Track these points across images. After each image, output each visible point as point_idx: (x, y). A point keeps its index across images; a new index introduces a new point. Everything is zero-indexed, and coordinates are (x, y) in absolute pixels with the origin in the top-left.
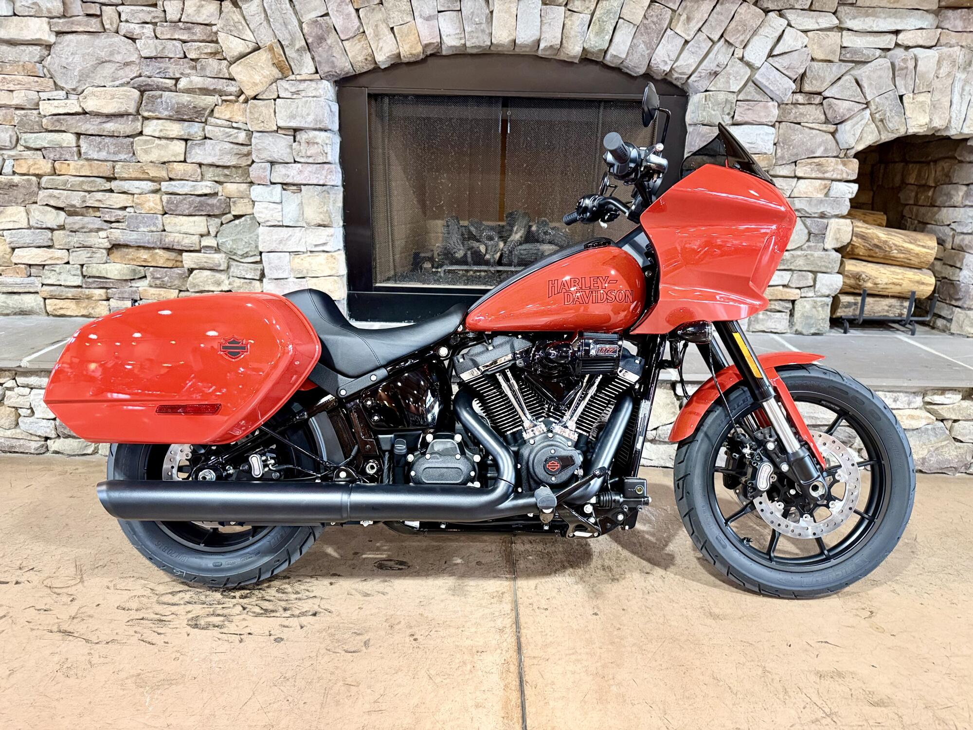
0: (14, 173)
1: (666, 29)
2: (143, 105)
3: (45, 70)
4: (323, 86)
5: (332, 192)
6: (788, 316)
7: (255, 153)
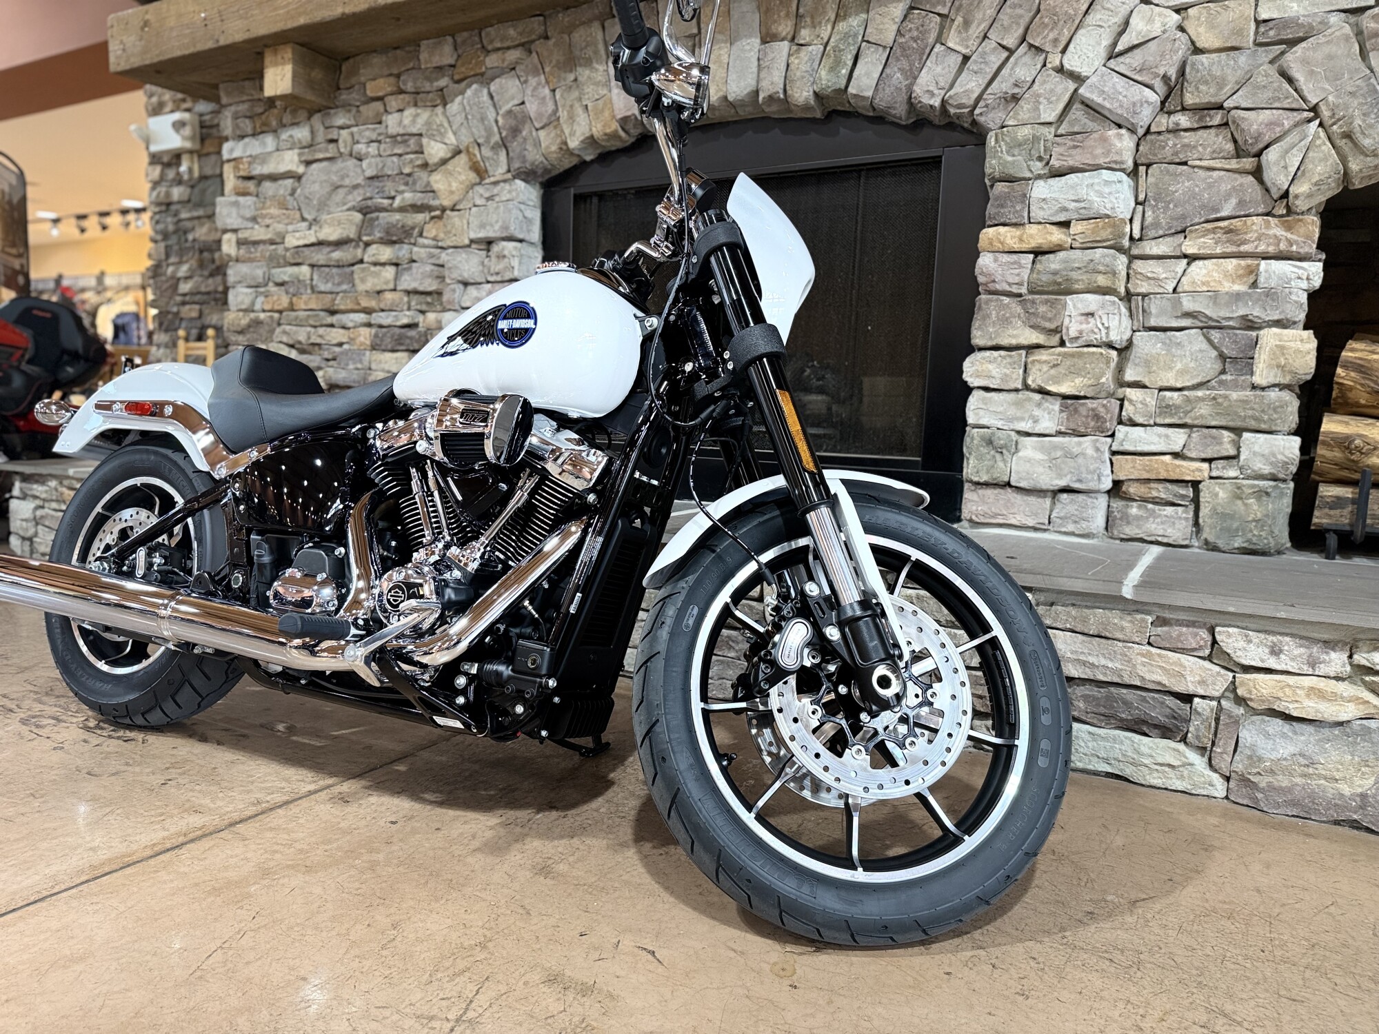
0: (264, 311)
1: (933, 46)
2: (364, 229)
3: (295, 202)
4: (516, 187)
6: (1191, 514)
7: (446, 273)
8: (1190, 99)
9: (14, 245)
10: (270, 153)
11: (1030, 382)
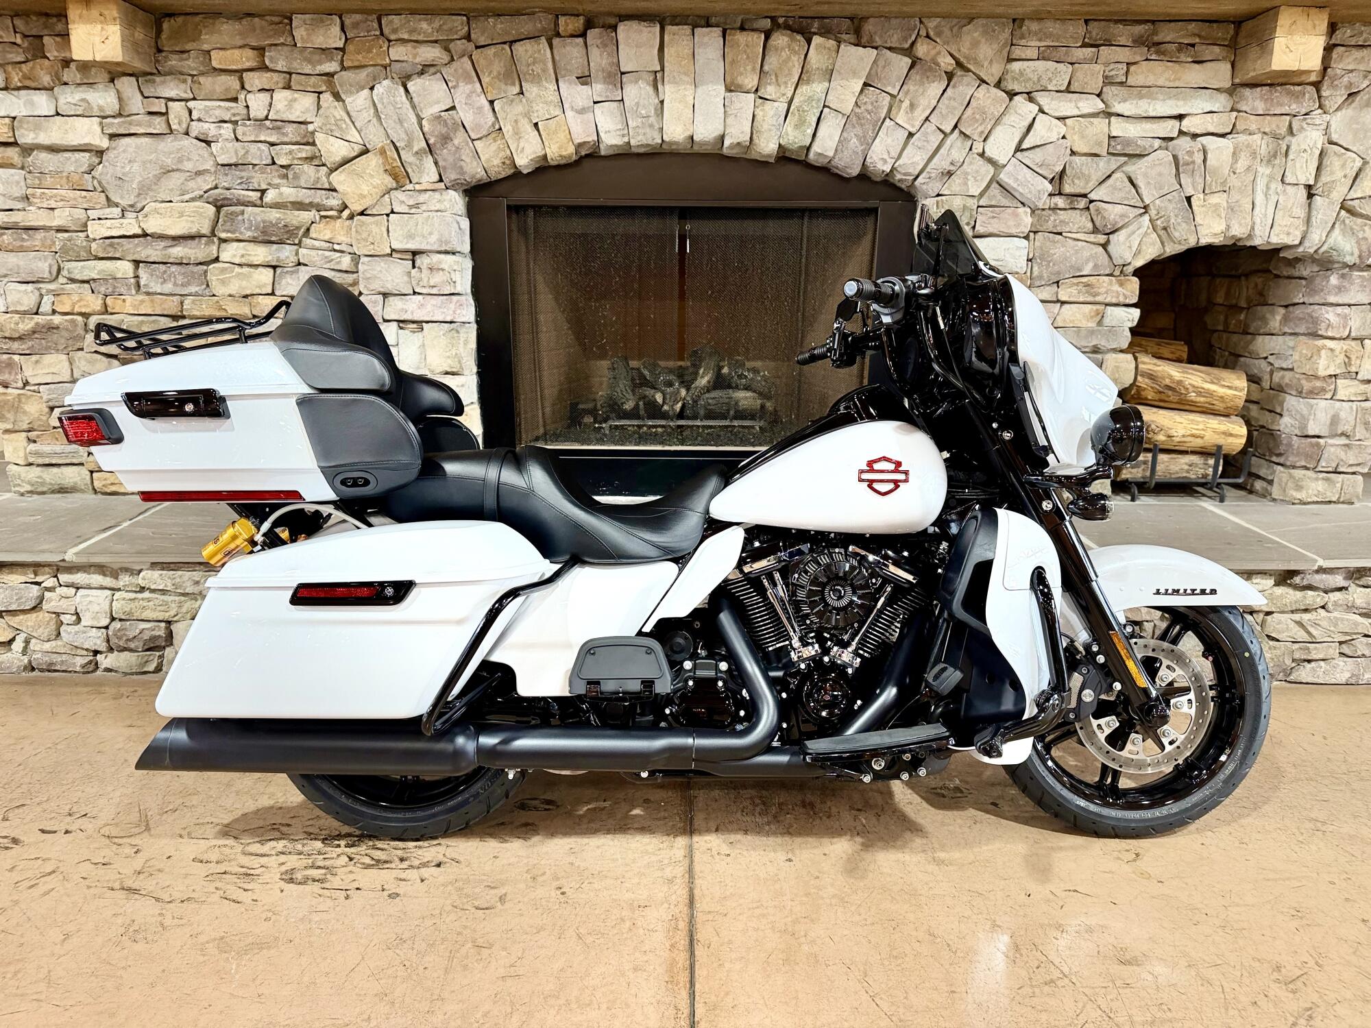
0: (54, 312)
1: (885, 119)
2: (219, 224)
3: (95, 182)
4: (449, 197)
5: (463, 330)
7: (363, 283)
8: (1068, 189)
10: (47, 117)
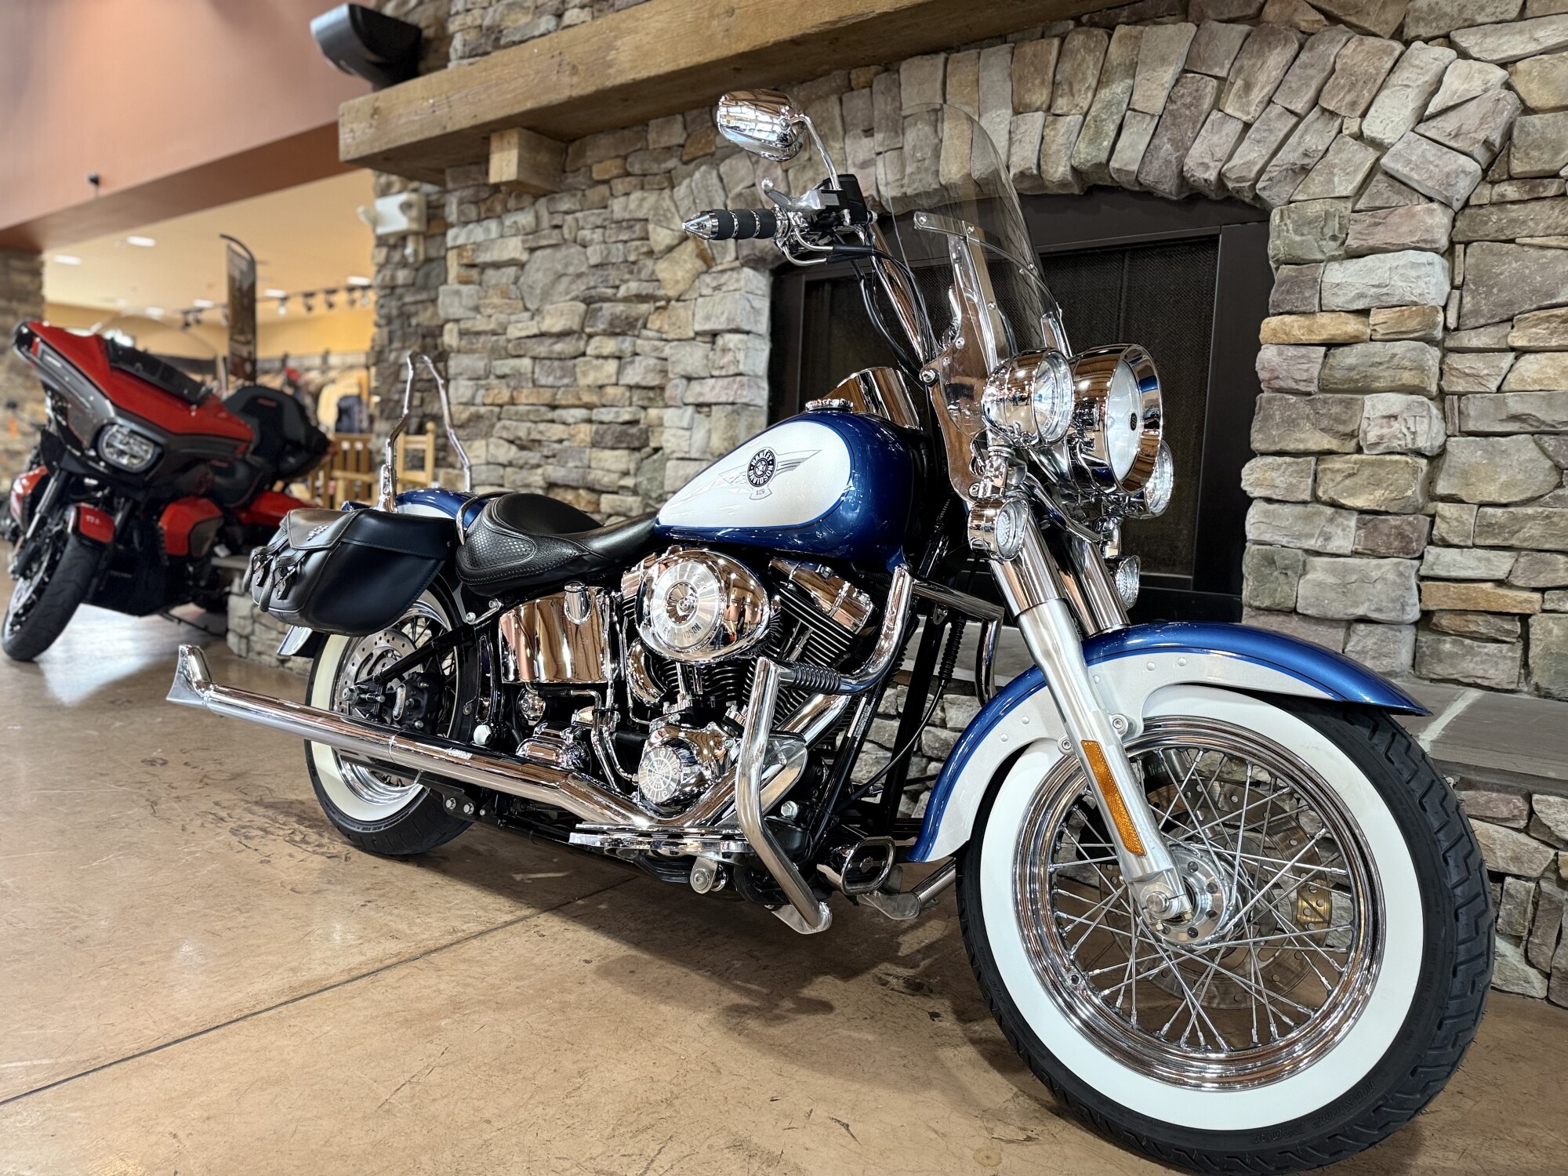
0: (482, 403)
1: (1209, 113)
2: (587, 320)
3: (518, 291)
4: (746, 275)
5: (744, 413)
6: (1518, 654)
7: (670, 368)
8: (1518, 167)
9: (242, 332)
10: (493, 241)
11: (1320, 493)
